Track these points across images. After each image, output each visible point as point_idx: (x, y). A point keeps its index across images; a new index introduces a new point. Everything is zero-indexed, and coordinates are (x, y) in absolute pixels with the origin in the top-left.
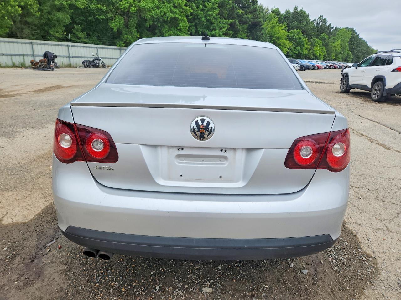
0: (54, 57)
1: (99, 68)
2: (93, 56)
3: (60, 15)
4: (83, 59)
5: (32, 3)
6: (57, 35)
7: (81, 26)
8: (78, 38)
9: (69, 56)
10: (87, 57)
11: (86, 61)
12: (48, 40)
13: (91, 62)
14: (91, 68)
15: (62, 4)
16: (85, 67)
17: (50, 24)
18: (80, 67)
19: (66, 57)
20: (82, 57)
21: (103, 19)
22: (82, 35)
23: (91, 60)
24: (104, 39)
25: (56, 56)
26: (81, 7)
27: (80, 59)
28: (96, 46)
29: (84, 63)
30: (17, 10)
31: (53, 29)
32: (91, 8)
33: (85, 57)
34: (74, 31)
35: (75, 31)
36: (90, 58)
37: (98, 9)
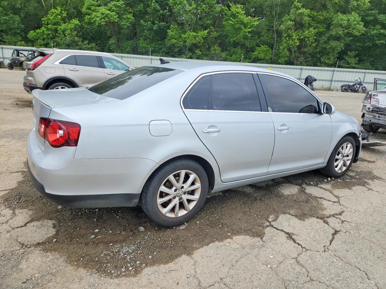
0: (313, 80)
1: (358, 92)
2: (356, 81)
3: (333, 43)
4: (342, 84)
5: (310, 36)
6: (327, 61)
7: (355, 52)
8: (348, 63)
9: (331, 80)
10: (347, 82)
11: (346, 86)
12: (318, 66)
13: (351, 86)
14: (349, 92)
15: (337, 33)
16: (342, 91)
17: (324, 52)
18: (337, 90)
19: (328, 81)
20: (341, 81)
21: (382, 44)
22: (353, 61)
23: (351, 84)
24: (378, 64)
25: (316, 80)
26: (357, 34)
27: (339, 83)
28: (364, 71)
29: (343, 87)
30: (295, 43)
31: (325, 56)
32: (371, 34)
33: (344, 82)
34: (345, 58)
35: (347, 58)
36: (351, 82)
37: (380, 34)
